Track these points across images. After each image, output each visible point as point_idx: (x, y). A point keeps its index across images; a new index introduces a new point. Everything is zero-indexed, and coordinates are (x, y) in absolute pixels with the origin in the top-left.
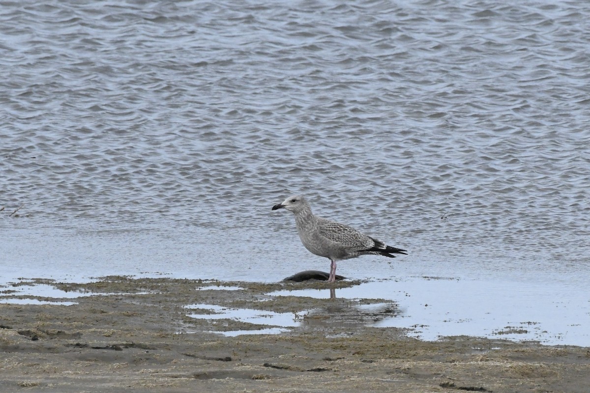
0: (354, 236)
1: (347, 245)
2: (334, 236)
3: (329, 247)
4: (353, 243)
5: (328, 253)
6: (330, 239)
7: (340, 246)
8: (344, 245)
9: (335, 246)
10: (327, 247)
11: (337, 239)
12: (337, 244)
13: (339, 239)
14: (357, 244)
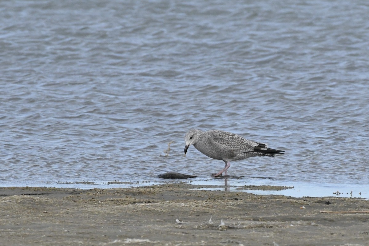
0: (241, 141)
1: (235, 148)
2: (224, 142)
3: (221, 150)
4: (239, 147)
5: (220, 155)
6: (221, 144)
7: (230, 149)
8: (232, 149)
9: (225, 149)
10: (219, 150)
11: (227, 144)
12: (227, 148)
13: (228, 143)
14: (243, 147)
